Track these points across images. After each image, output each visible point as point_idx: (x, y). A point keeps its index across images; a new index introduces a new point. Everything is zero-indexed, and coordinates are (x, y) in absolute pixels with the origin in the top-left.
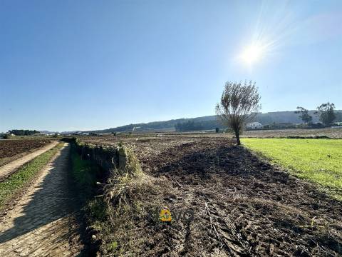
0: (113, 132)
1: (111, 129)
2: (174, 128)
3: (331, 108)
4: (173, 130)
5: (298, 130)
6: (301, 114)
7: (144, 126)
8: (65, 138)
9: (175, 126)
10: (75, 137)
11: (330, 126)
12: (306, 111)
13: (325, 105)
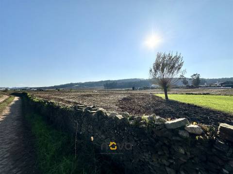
0: (57, 88)
1: (55, 86)
2: (103, 86)
3: (198, 77)
4: (102, 88)
5: (182, 89)
6: (182, 80)
7: (81, 85)
8: (15, 93)
9: (104, 85)
10: (26, 92)
11: (198, 87)
12: (185, 78)
13: (195, 75)
